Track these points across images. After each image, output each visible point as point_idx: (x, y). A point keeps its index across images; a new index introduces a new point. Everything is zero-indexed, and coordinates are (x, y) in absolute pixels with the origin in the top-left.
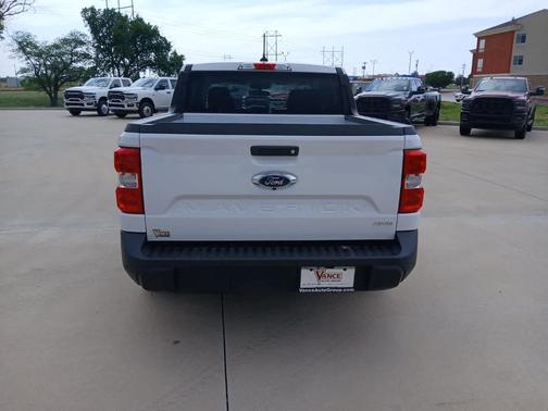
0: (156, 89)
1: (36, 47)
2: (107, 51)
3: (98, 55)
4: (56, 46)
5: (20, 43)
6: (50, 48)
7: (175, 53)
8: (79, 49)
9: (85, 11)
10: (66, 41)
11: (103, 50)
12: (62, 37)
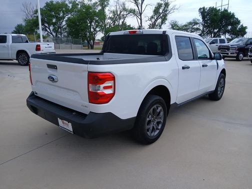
0: (210, 44)
1: (178, 26)
2: (208, 27)
3: (203, 28)
4: (186, 26)
5: (172, 25)
6: (183, 26)
7: (242, 26)
8: (195, 27)
9: (200, 9)
10: (190, 23)
11: (206, 26)
12: (189, 21)
